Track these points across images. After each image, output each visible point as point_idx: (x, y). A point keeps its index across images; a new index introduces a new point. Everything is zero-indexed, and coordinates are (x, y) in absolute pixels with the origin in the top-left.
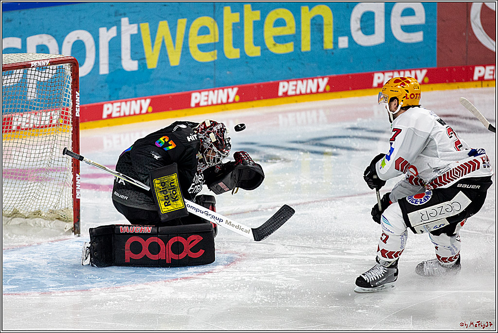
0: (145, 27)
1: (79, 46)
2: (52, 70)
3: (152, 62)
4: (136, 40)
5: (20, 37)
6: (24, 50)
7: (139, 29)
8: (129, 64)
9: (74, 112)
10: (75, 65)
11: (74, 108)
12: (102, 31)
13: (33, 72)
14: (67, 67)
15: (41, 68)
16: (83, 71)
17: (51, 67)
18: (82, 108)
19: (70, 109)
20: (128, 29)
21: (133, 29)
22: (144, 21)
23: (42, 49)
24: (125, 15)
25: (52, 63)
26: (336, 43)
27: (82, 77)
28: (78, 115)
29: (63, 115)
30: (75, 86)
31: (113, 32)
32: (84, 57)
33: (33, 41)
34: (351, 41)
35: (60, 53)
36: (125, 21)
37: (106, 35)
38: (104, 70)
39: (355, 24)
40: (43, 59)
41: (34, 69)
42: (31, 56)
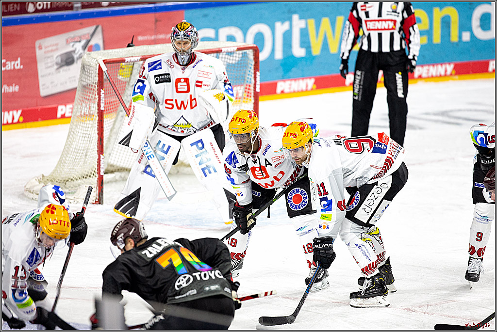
0: (312, 22)
1: (260, 37)
2: (238, 55)
3: (316, 50)
4: (304, 33)
5: (214, 28)
6: (216, 39)
7: (307, 24)
8: (298, 51)
9: (255, 88)
10: (256, 51)
11: (255, 84)
12: (278, 25)
13: (224, 56)
14: (250, 53)
15: (230, 53)
16: (263, 56)
17: (238, 52)
18: (261, 85)
19: (252, 85)
20: (298, 23)
21: (302, 24)
22: (310, 17)
23: (231, 38)
24: (295, 12)
25: (239, 49)
26: (460, 37)
27: (262, 62)
28: (258, 90)
29: (247, 90)
30: (256, 68)
31: (286, 26)
32: (263, 46)
33: (224, 32)
34: (473, 36)
35: (245, 41)
36: (295, 17)
37: (281, 28)
38: (279, 55)
39: (475, 22)
40: (232, 46)
41: (224, 53)
42: (222, 44)
